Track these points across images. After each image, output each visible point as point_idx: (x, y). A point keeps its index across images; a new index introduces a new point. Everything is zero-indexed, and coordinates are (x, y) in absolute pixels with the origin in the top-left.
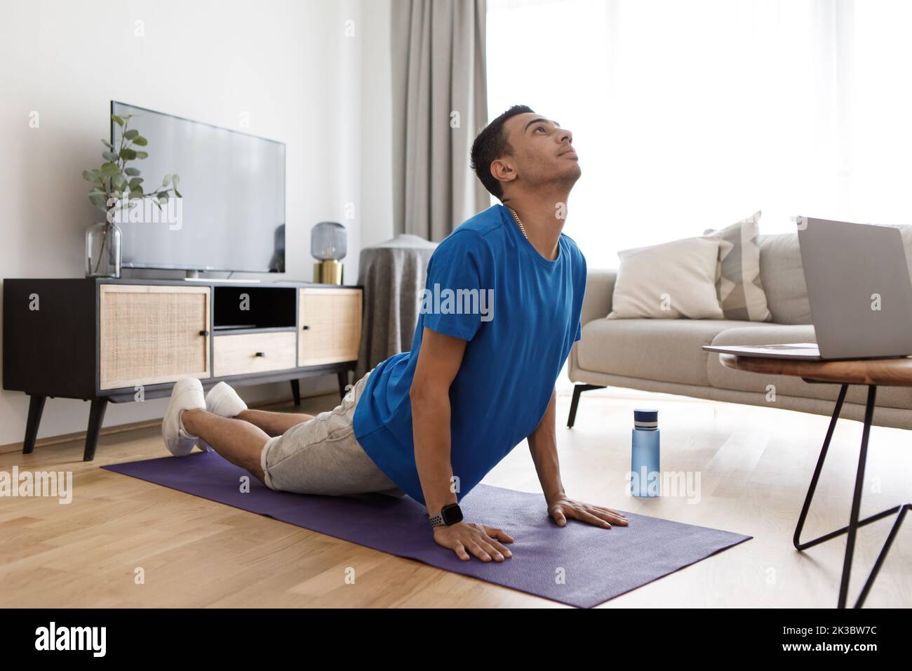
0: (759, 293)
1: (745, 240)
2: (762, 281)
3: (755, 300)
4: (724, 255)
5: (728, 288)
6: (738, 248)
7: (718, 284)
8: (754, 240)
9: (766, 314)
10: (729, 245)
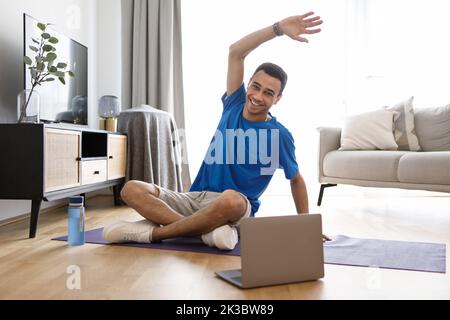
0: (415, 137)
1: (406, 111)
2: (416, 131)
3: (413, 140)
4: (396, 118)
5: (399, 135)
6: (403, 116)
7: (394, 132)
8: (412, 111)
9: (418, 148)
10: (398, 114)
